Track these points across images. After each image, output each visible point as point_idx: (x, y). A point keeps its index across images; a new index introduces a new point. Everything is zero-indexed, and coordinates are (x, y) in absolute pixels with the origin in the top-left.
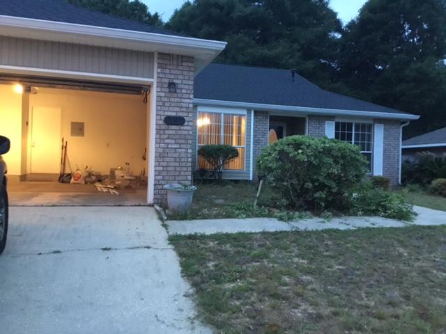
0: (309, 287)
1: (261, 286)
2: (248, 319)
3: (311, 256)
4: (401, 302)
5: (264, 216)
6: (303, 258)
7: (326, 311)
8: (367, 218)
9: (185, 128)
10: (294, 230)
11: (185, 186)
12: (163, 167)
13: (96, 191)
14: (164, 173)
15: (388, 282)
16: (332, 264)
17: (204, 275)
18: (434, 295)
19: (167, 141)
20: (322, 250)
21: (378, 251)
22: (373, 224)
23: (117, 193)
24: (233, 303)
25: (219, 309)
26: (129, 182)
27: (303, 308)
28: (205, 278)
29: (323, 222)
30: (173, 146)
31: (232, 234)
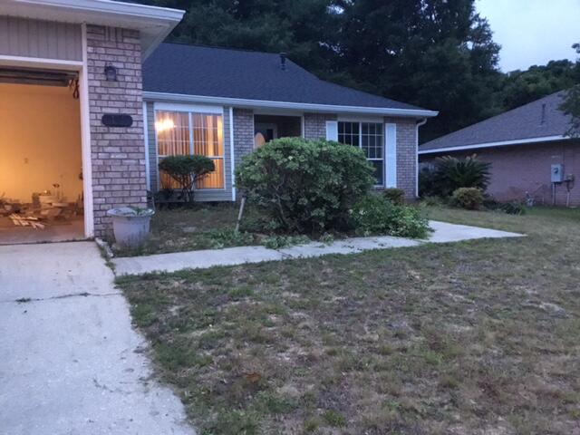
0: (301, 325)
1: (240, 330)
2: (221, 372)
3: (305, 288)
4: (410, 333)
5: (248, 245)
6: (295, 292)
7: (319, 351)
8: (374, 238)
9: (133, 130)
10: (285, 258)
11: (138, 210)
12: (105, 185)
13: (13, 225)
14: (107, 194)
15: (396, 310)
16: (330, 295)
17: (165, 324)
18: (448, 321)
19: (109, 149)
20: (319, 280)
21: (386, 275)
22: (382, 245)
23: (41, 226)
24: (201, 354)
25: (182, 363)
26: (60, 210)
27: (291, 350)
28: (165, 326)
29: (323, 247)
30: (118, 156)
31: (204, 269)
